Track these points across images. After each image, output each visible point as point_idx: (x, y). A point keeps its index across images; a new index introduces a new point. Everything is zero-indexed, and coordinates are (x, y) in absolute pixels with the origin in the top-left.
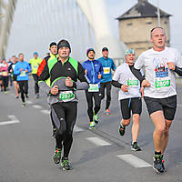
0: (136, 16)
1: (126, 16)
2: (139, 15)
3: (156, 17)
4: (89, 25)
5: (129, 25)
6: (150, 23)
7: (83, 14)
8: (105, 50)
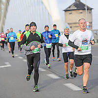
0: (74, 9)
1: (69, 9)
2: (76, 8)
3: (85, 9)
4: (49, 13)
5: (70, 14)
6: (81, 13)
7: (45, 8)
8: (55, 26)
